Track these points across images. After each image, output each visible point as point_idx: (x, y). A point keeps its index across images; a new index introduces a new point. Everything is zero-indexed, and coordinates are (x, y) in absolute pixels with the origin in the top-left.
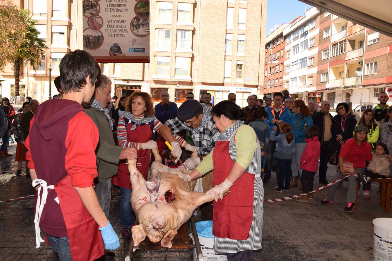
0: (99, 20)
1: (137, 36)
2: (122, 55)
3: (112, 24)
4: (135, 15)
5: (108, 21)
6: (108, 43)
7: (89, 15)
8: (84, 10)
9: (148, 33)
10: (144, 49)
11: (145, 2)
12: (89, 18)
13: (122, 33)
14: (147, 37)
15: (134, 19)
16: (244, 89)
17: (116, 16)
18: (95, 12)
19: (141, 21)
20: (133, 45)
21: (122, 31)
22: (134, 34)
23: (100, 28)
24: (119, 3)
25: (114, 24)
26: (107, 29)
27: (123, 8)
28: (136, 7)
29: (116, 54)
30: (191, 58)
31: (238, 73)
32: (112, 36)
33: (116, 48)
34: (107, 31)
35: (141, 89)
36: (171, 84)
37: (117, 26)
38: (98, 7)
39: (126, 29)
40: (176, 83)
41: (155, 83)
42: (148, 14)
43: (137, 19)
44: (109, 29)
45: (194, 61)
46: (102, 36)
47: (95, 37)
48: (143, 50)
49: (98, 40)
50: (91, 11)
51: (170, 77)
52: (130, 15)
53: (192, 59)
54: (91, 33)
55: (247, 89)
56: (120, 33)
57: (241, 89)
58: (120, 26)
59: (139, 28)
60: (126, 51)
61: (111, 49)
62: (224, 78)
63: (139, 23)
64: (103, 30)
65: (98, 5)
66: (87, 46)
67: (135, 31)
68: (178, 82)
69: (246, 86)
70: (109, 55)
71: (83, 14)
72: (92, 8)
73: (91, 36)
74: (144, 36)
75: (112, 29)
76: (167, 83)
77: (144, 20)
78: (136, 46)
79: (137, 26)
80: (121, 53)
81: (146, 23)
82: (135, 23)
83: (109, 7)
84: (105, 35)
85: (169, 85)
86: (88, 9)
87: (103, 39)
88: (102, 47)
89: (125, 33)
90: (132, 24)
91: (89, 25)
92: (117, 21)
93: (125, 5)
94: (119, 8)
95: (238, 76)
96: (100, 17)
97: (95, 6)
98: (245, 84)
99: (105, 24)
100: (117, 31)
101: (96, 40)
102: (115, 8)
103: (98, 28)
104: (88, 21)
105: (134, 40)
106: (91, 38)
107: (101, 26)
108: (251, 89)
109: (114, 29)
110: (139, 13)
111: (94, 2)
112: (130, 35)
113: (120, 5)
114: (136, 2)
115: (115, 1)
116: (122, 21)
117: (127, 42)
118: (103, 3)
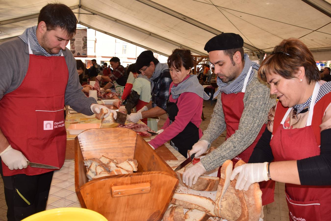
1: (84, 51)
6: (77, 52)
7: (72, 45)
8: (70, 44)
11: (86, 42)
16: (127, 60)
17: (79, 45)
19: (85, 47)
21: (80, 49)
28: (84, 43)
31: (124, 51)
34: (76, 49)
37: (79, 48)
42: (87, 45)
43: (84, 46)
45: (96, 43)
47: (73, 51)
48: (86, 54)
50: (72, 44)
52: (82, 45)
53: (96, 42)
57: (125, 60)
60: (81, 55)
62: (115, 53)
64: (75, 49)
67: (84, 49)
69: (128, 58)
70: (77, 55)
74: (86, 51)
77: (86, 47)
78: (84, 53)
80: (80, 55)
81: (86, 48)
83: (77, 43)
84: (76, 50)
87: (75, 52)
88: (75, 53)
90: (83, 48)
91: (72, 48)
92: (79, 47)
95: (124, 52)
96: (74, 46)
99: (76, 48)
100: (79, 49)
105: (83, 52)
107: (75, 48)
108: (131, 60)
111: (73, 42)
112: (82, 50)
113: (79, 43)
114: (83, 42)
115: (78, 41)
116: (80, 47)
117: (81, 52)
118: (75, 42)
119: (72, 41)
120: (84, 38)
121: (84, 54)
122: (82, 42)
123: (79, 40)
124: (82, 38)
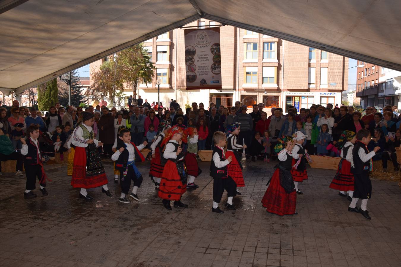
0: (194, 67)
1: (215, 74)
2: (207, 85)
3: (201, 68)
4: (213, 63)
5: (199, 67)
6: (199, 78)
7: (189, 64)
9: (220, 72)
10: (218, 81)
11: (218, 55)
12: (189, 66)
13: (207, 73)
14: (220, 74)
15: (213, 64)
16: (328, 93)
17: (203, 64)
18: (192, 62)
20: (213, 79)
21: (206, 72)
22: (213, 73)
23: (195, 71)
24: (205, 57)
25: (202, 68)
26: (198, 71)
27: (207, 59)
28: (213, 58)
29: (204, 84)
30: (276, 67)
32: (201, 75)
33: (203, 81)
35: (232, 97)
36: (259, 92)
38: (193, 60)
39: (209, 70)
40: (263, 91)
41: (244, 91)
42: (220, 61)
43: (214, 64)
44: (200, 71)
46: (196, 75)
47: (192, 76)
49: (194, 77)
50: (190, 62)
51: (258, 86)
52: (210, 63)
54: (190, 74)
55: (331, 94)
56: (206, 73)
57: (325, 94)
58: (205, 69)
59: (216, 69)
60: (209, 83)
61: (201, 82)
62: (309, 84)
63: (215, 67)
64: (196, 72)
65: (193, 58)
66: (188, 81)
67: (213, 71)
68: (266, 89)
69: (330, 91)
70: (199, 85)
71: (186, 64)
72: (190, 60)
73: (190, 75)
74: (218, 74)
75: (201, 71)
76: (255, 91)
77: (218, 65)
78: (214, 80)
79: (215, 69)
80: (206, 84)
81: (219, 67)
82: (213, 67)
83: (199, 59)
84: (198, 74)
85: (258, 93)
86: (188, 61)
87: (196, 77)
88: (196, 81)
89: (208, 73)
90: (212, 68)
91: (189, 69)
93: (208, 57)
94: (204, 59)
96: (194, 65)
97: (192, 59)
98: (329, 89)
99: (197, 68)
100: (204, 72)
101: (193, 78)
102: (202, 59)
103: (194, 71)
104: (188, 67)
105: (213, 77)
106: (190, 76)
107: (195, 70)
108: (335, 94)
109: (202, 71)
110: (215, 61)
111: (191, 57)
112: (210, 74)
113: (205, 58)
114: (213, 55)
115: (202, 55)
116: (207, 66)
117: (209, 77)
118: (196, 57)
119: (190, 55)
120: (214, 47)
121: (214, 82)
122: (211, 56)
123: (203, 52)
124: (210, 47)
